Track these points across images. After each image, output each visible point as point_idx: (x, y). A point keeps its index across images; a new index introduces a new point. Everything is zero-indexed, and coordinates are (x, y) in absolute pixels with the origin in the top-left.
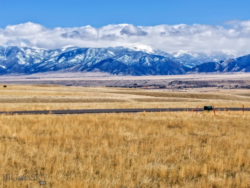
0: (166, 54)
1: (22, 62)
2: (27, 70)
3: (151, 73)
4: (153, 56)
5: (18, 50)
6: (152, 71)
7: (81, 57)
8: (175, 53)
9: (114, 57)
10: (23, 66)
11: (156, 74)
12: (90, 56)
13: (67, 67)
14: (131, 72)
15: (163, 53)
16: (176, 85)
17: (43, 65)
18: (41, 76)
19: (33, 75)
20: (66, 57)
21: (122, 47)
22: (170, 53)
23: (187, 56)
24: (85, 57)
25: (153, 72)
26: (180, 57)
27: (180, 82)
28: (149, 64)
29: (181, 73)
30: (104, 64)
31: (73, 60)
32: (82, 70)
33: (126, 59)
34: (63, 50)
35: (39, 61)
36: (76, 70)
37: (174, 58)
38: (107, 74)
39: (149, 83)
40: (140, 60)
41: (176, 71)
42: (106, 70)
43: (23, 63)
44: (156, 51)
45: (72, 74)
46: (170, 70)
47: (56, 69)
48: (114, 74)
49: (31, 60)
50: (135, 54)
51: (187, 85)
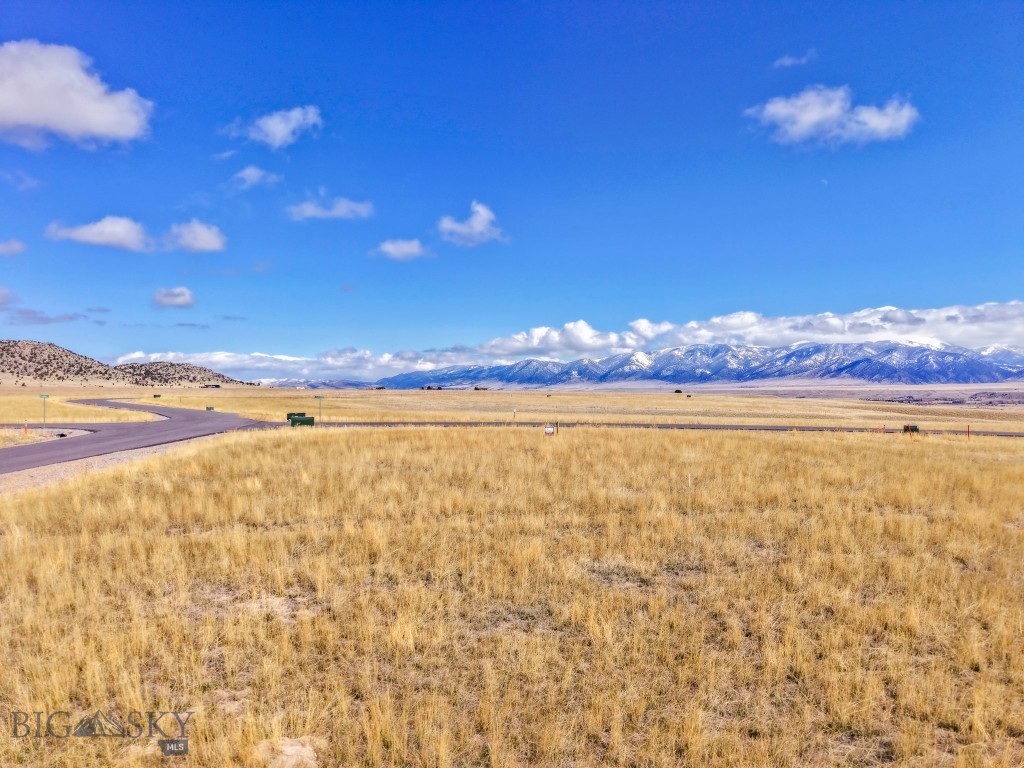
0: (967, 350)
1: (733, 364)
2: (740, 376)
3: (938, 380)
4: (942, 354)
5: (727, 349)
6: (940, 377)
7: (820, 357)
8: (984, 349)
9: (875, 356)
10: (734, 370)
11: (948, 381)
12: (835, 355)
13: (798, 372)
14: (903, 379)
15: (961, 348)
16: (985, 400)
17: (763, 368)
18: (760, 384)
19: (749, 383)
20: (796, 356)
21: (888, 341)
22: (975, 348)
23: (1008, 354)
24: (827, 357)
25: (943, 379)
26: (994, 356)
27: (993, 395)
28: (935, 366)
29: (995, 380)
30: (858, 367)
31: (808, 362)
32: (822, 376)
33: (896, 359)
34: (793, 348)
35: (757, 364)
37: (983, 357)
38: (862, 381)
39: (934, 396)
40: (919, 360)
41: (985, 378)
42: (861, 375)
43: (735, 366)
44: (947, 347)
45: (807, 382)
47: (782, 374)
48: (873, 381)
49: (747, 362)
50: (911, 352)
51: (1004, 400)
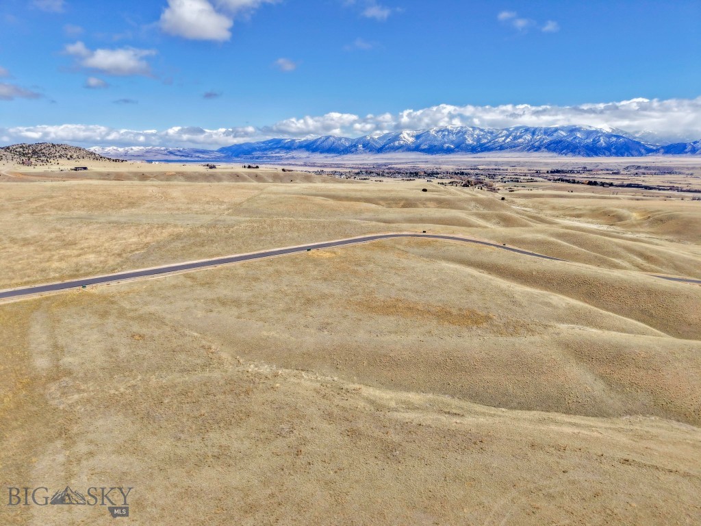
0: (626, 133)
2: (473, 150)
3: (605, 155)
4: (609, 136)
5: (466, 130)
6: (606, 152)
7: (528, 137)
9: (565, 137)
10: (470, 145)
11: (611, 155)
12: (538, 136)
13: (514, 147)
14: (582, 153)
15: (622, 131)
16: (633, 171)
17: (490, 144)
18: (487, 156)
19: (479, 155)
21: (574, 125)
24: (533, 137)
27: (638, 167)
28: (604, 144)
29: (641, 154)
31: (520, 140)
32: (529, 150)
33: (579, 139)
34: (510, 129)
35: (486, 141)
36: (522, 150)
38: (555, 154)
39: (600, 167)
41: (634, 152)
42: (554, 150)
43: (471, 142)
44: (613, 130)
45: (518, 154)
46: (628, 151)
47: (502, 148)
48: (562, 154)
50: (589, 133)
51: (646, 172)
